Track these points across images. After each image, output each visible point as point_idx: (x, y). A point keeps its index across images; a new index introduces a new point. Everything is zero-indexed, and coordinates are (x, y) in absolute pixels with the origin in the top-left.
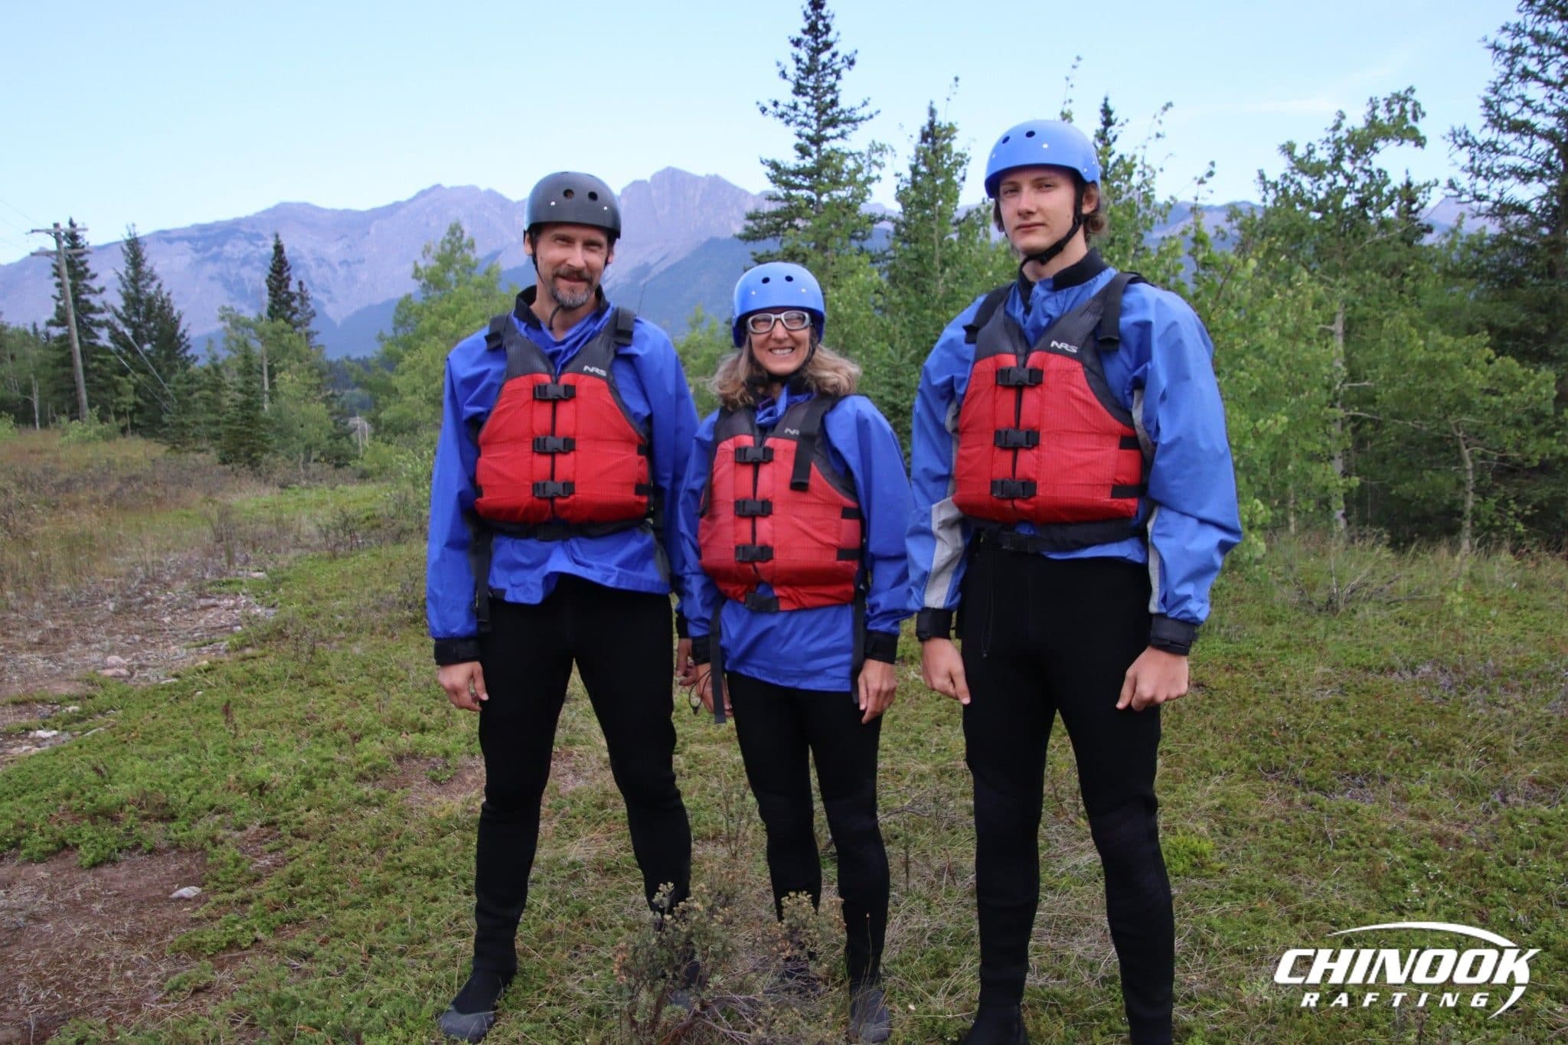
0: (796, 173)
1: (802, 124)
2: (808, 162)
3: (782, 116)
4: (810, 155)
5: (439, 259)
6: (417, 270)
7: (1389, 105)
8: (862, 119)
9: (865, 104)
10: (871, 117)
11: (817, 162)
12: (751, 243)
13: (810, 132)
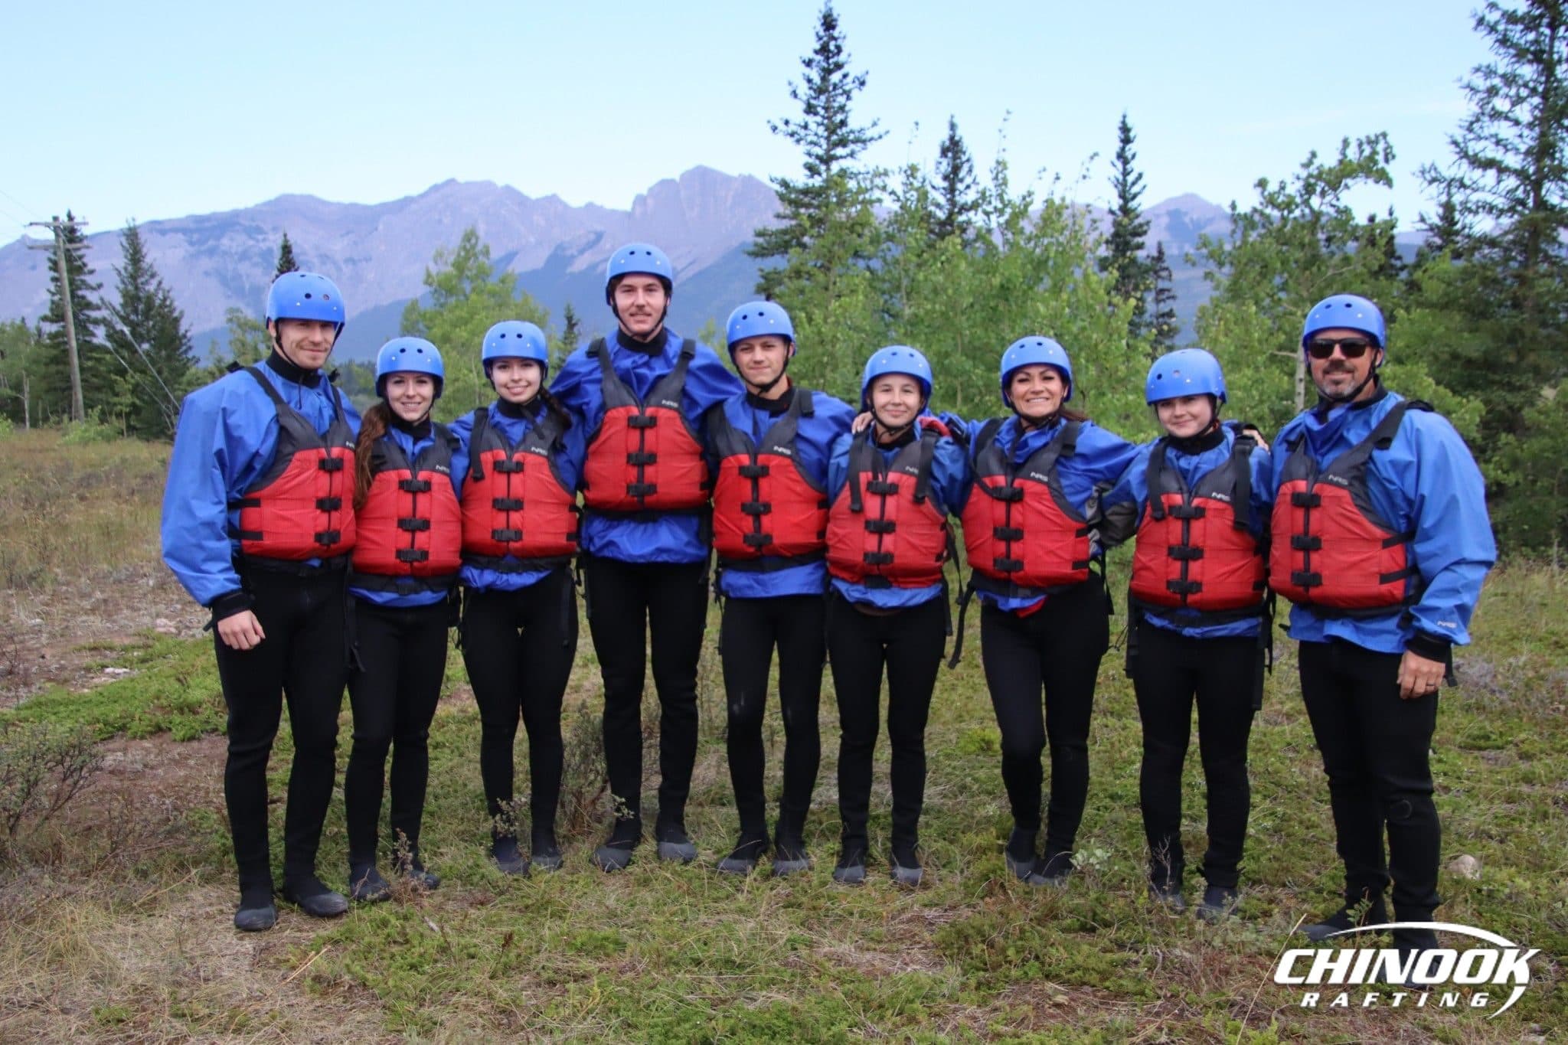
0: (806, 192)
1: (811, 143)
2: (817, 181)
3: (792, 135)
4: (820, 174)
5: (453, 265)
6: (429, 275)
7: (1360, 145)
8: (871, 139)
9: (875, 124)
10: (880, 137)
11: (826, 181)
12: (759, 260)
13: (820, 151)
